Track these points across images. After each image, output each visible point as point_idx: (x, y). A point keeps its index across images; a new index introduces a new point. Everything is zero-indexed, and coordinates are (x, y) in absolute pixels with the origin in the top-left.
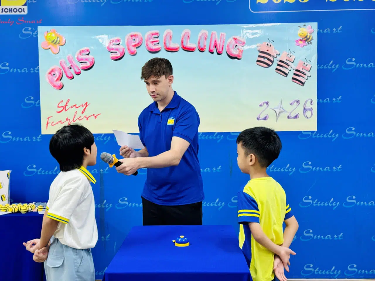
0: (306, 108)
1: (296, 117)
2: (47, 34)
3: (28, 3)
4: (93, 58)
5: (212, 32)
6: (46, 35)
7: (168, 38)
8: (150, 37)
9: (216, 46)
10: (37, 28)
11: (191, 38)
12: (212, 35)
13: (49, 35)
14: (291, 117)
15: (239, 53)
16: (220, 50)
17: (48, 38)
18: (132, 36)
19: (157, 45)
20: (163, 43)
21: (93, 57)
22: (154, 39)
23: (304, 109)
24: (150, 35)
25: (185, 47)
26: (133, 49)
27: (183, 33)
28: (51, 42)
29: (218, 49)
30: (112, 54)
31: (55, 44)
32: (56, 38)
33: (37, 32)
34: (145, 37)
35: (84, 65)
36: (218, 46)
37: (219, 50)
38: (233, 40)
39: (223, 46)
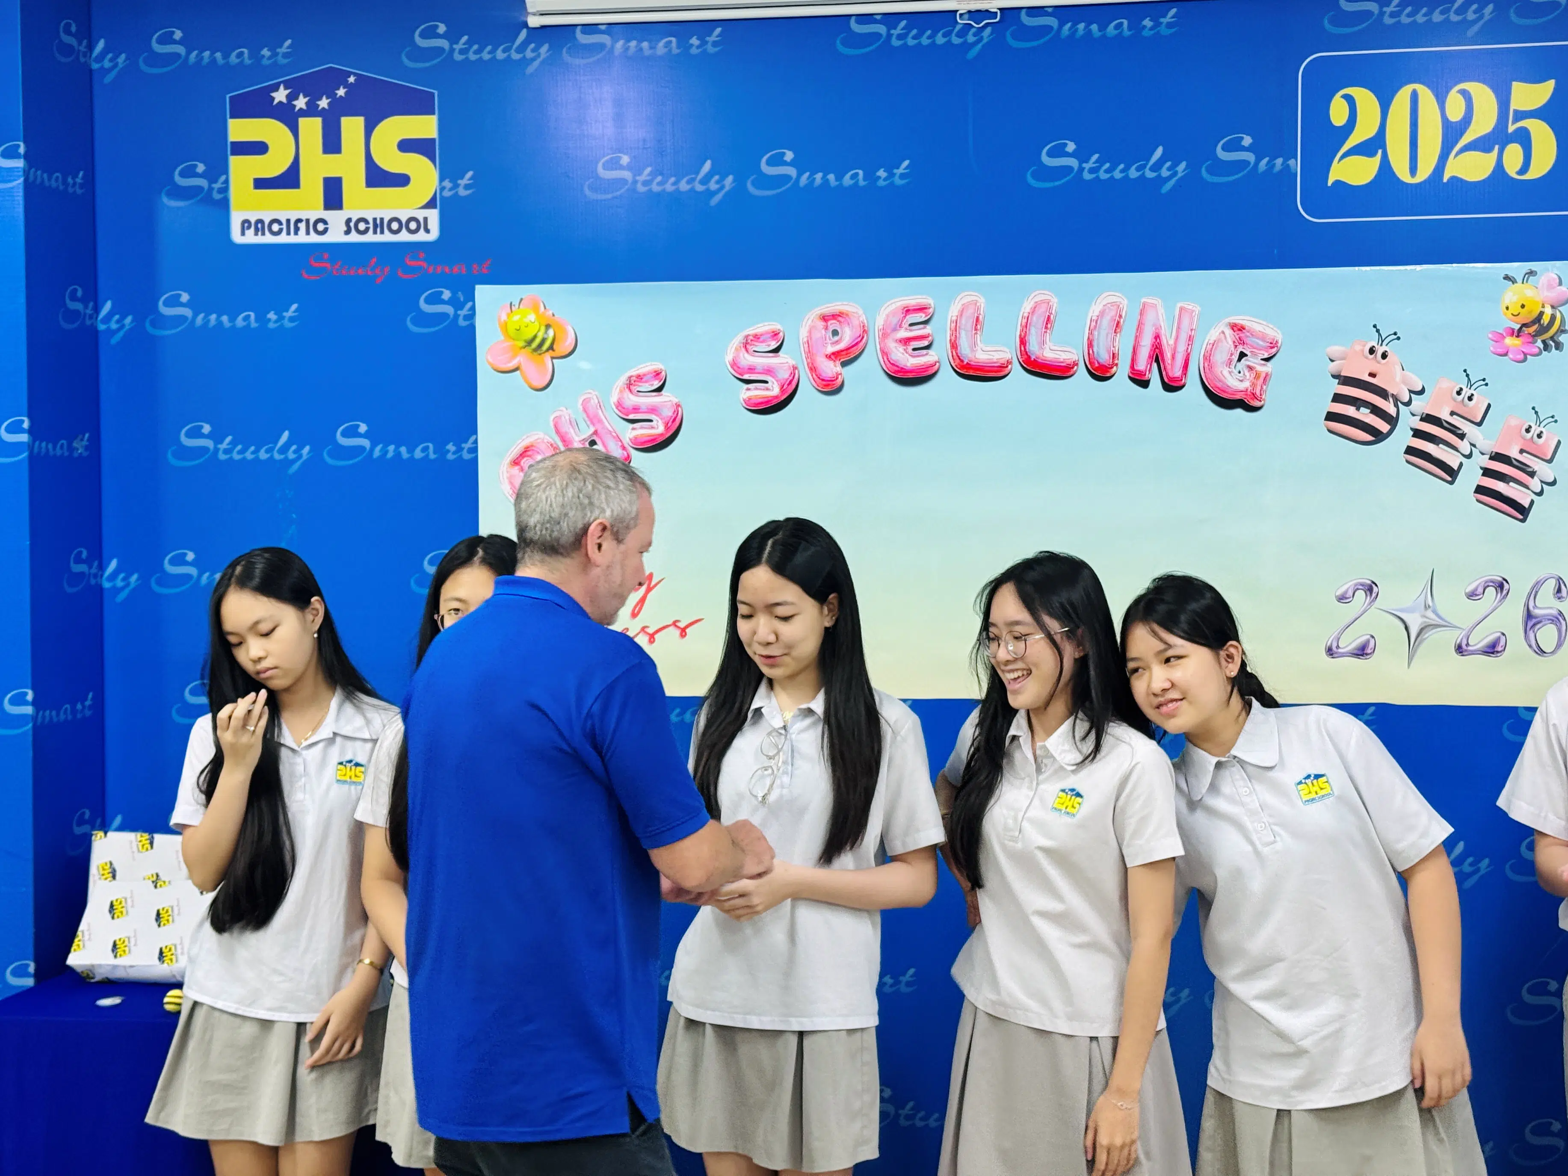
0: (1537, 612)
1: (1492, 650)
2: (508, 315)
3: (442, 197)
4: (678, 406)
5: (1143, 300)
6: (504, 317)
7: (967, 323)
8: (895, 320)
9: (1157, 356)
10: (474, 290)
11: (1056, 326)
12: (1142, 313)
13: (516, 317)
14: (1470, 648)
15: (1253, 385)
16: (1177, 372)
17: (511, 329)
18: (825, 318)
19: (924, 352)
20: (949, 346)
21: (675, 400)
22: (911, 330)
23: (1529, 616)
24: (894, 313)
25: (1033, 358)
26: (830, 368)
27: (1027, 307)
28: (521, 344)
29: (1169, 367)
30: (748, 389)
31: (535, 353)
32: (543, 329)
33: (473, 309)
34: (880, 322)
35: (642, 431)
36: (1168, 355)
37: (1171, 375)
38: (1229, 332)
39: (1188, 355)
